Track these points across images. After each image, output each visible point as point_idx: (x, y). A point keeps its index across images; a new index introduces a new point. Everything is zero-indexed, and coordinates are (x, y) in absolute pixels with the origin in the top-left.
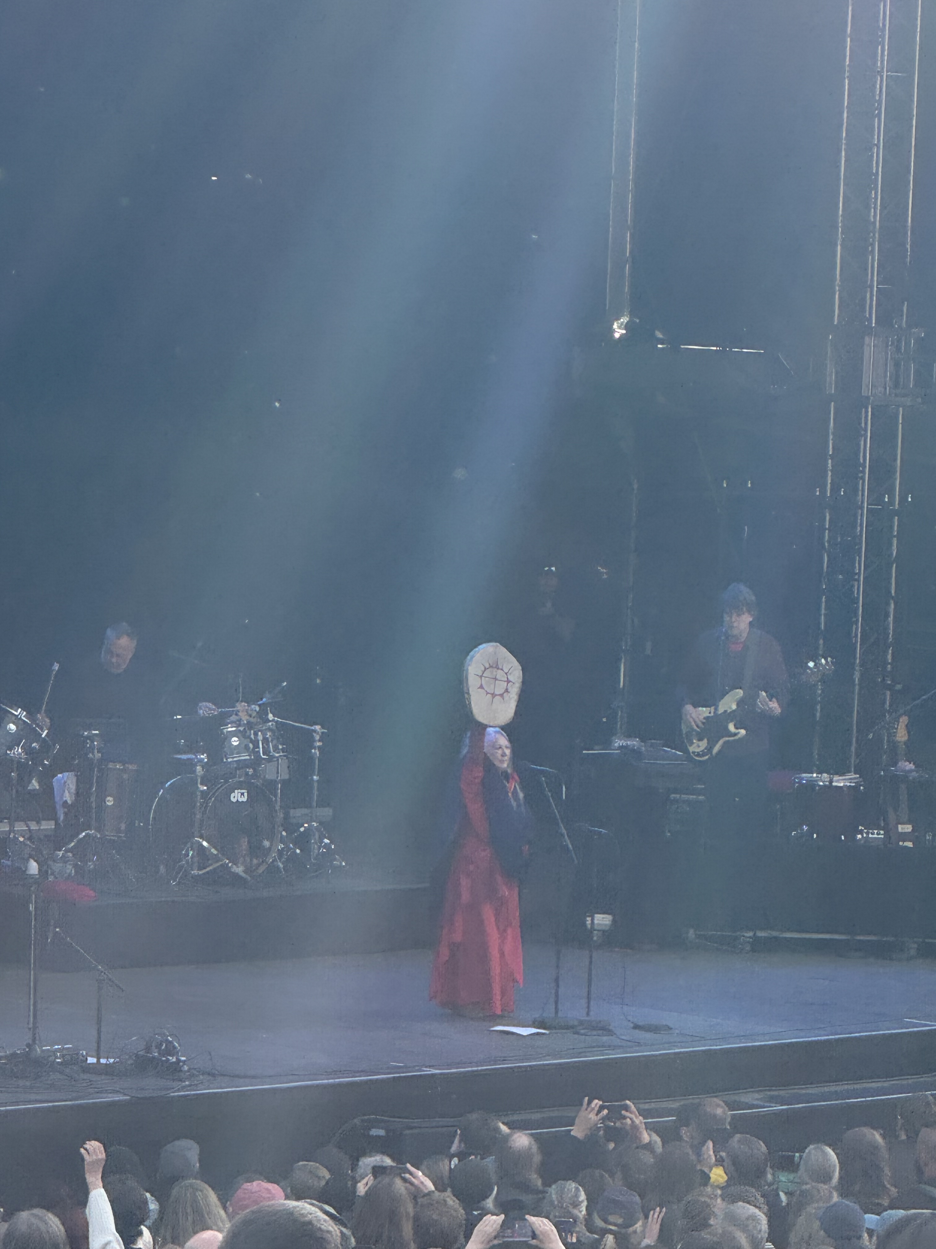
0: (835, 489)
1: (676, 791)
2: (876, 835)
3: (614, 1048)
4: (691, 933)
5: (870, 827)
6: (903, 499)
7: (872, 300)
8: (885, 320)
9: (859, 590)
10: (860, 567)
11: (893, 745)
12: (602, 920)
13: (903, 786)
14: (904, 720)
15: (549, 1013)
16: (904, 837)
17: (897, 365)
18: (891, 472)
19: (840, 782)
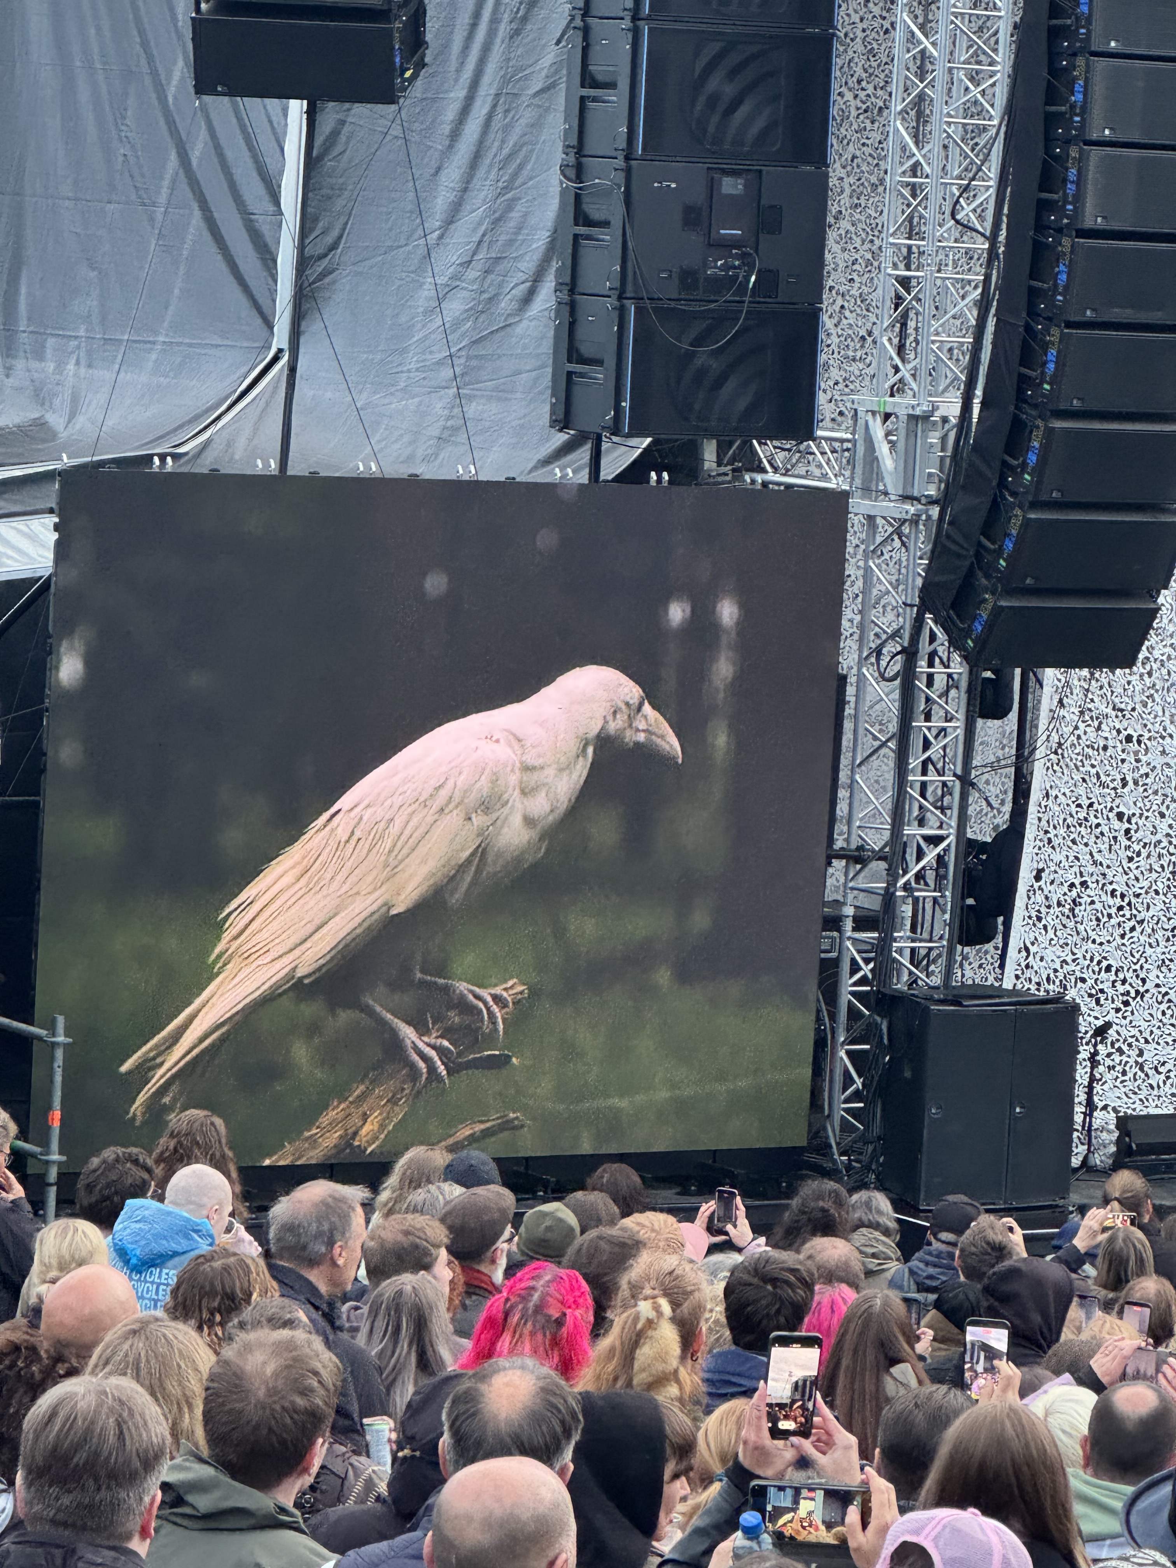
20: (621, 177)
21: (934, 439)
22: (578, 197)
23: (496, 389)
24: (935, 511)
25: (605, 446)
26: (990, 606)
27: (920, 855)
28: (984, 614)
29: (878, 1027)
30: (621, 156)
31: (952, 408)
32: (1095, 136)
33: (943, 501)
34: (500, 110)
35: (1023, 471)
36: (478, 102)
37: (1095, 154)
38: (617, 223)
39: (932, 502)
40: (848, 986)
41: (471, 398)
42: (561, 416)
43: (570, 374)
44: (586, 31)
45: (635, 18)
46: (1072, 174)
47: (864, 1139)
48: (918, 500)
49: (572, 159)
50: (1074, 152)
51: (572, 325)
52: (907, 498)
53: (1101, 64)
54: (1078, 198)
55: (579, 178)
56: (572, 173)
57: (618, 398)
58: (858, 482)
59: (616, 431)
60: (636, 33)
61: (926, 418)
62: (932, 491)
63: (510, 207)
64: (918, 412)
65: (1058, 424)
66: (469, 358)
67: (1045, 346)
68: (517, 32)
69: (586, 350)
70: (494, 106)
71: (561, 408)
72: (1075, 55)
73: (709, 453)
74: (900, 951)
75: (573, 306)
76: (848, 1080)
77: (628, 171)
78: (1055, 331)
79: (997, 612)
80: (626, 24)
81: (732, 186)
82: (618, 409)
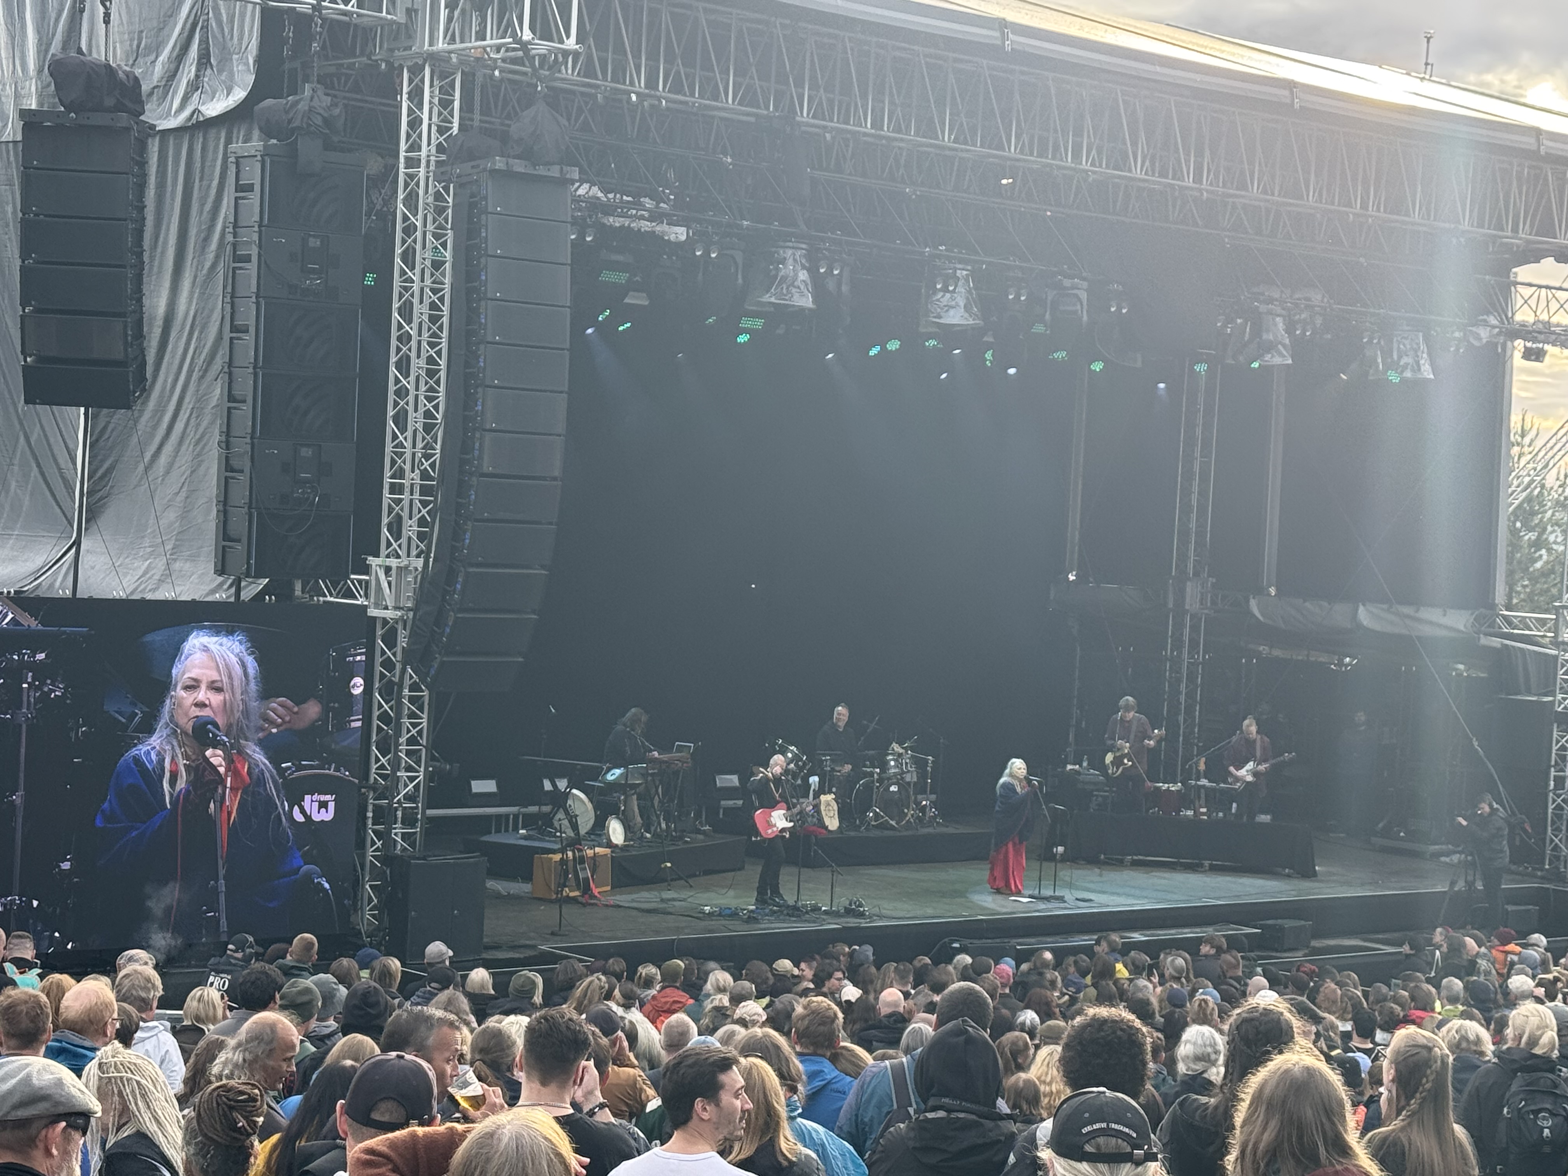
0: (1172, 651)
1: (1097, 790)
2: (1190, 813)
3: (1066, 908)
4: (1102, 857)
5: (1187, 809)
6: (1204, 657)
7: (1191, 566)
8: (1196, 574)
9: (1182, 698)
10: (1183, 687)
11: (1198, 771)
12: (1061, 849)
13: (1203, 791)
14: (1203, 760)
15: (1036, 892)
16: (1203, 814)
17: (1202, 594)
18: (1198, 644)
19: (1173, 788)
20: (249, 448)
21: (410, 579)
22: (227, 458)
23: (190, 556)
24: (411, 614)
25: (243, 584)
26: (438, 660)
27: (406, 786)
28: (436, 665)
29: (385, 872)
30: (249, 436)
31: (419, 563)
32: (488, 427)
33: (415, 609)
34: (194, 415)
35: (454, 593)
36: (182, 412)
37: (488, 436)
38: (247, 470)
39: (409, 609)
40: (370, 851)
41: (175, 560)
42: (220, 568)
43: (224, 547)
44: (230, 374)
45: (255, 368)
46: (477, 445)
47: (378, 929)
48: (402, 609)
49: (224, 438)
50: (478, 435)
51: (225, 523)
52: (397, 608)
53: (490, 391)
54: (480, 458)
55: (228, 448)
56: (223, 445)
57: (249, 558)
58: (372, 600)
59: (248, 575)
60: (256, 375)
61: (406, 567)
62: (409, 605)
63: (199, 465)
64: (402, 565)
65: (471, 570)
66: (177, 540)
67: (465, 533)
68: (202, 377)
69: (232, 533)
70: (191, 415)
71: (220, 564)
72: (477, 387)
73: (298, 586)
74: (396, 834)
75: (225, 512)
76: (370, 900)
77: (253, 445)
78: (469, 523)
79: (442, 663)
80: (251, 370)
81: (306, 452)
82: (248, 563)
